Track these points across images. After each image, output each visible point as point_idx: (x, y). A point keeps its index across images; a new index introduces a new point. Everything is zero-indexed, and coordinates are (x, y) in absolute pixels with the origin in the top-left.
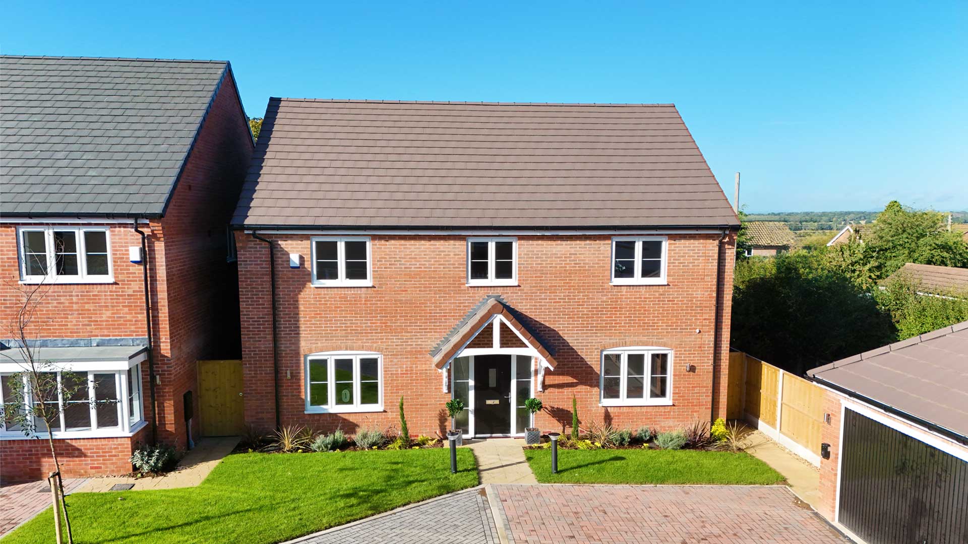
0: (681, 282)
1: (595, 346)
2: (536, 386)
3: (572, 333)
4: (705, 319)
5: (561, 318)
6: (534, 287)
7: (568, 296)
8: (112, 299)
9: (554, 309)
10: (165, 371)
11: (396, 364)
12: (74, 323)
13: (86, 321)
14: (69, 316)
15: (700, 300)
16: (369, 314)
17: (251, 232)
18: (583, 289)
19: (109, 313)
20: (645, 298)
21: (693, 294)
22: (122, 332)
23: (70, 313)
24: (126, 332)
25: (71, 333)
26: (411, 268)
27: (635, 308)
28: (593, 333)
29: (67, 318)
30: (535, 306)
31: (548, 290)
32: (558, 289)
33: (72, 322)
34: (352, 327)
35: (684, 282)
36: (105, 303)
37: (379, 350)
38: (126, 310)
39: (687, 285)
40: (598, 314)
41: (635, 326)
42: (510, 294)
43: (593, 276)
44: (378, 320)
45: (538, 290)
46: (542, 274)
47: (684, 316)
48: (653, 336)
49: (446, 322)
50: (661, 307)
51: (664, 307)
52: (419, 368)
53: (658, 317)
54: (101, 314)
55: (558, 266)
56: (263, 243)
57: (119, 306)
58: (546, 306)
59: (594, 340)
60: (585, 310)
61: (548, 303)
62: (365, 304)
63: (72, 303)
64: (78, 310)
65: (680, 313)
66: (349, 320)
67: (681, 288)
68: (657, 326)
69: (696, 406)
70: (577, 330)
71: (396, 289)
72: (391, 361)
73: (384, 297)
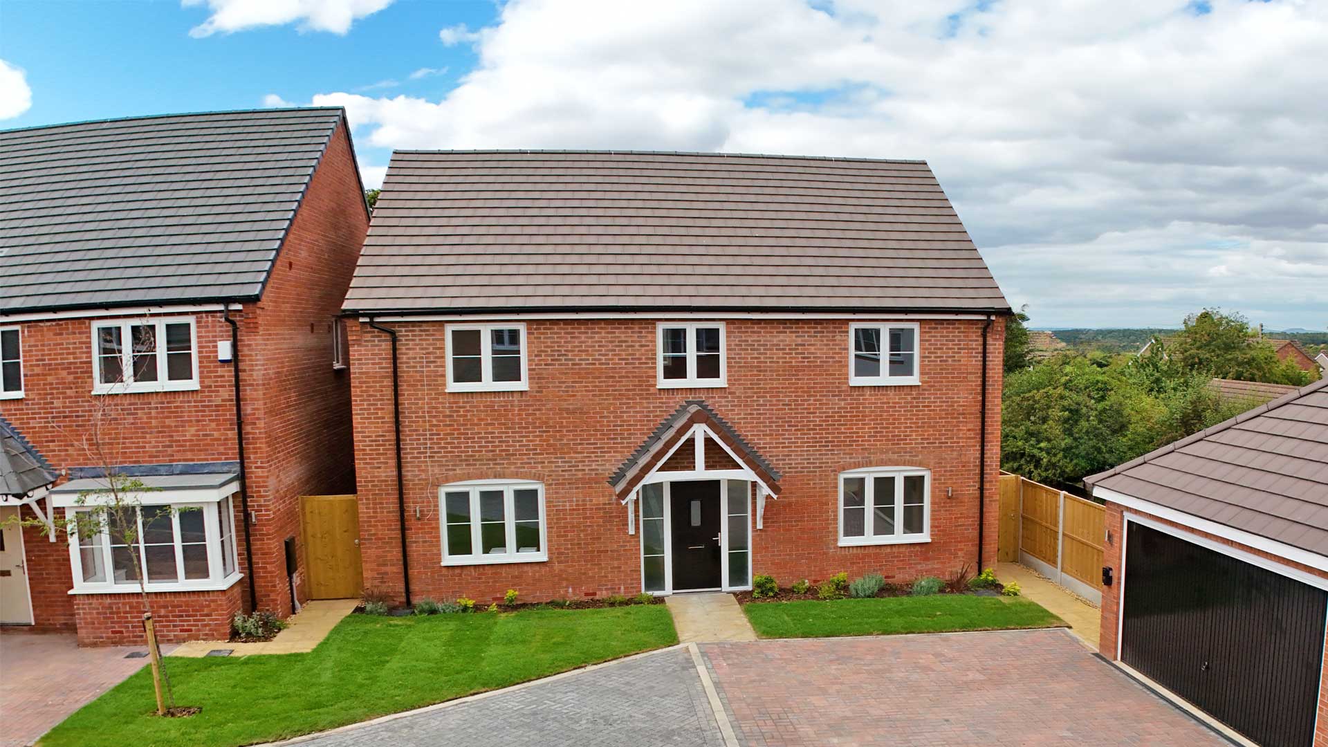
0: (938, 382)
1: (830, 467)
2: (754, 522)
3: (801, 451)
4: (969, 430)
5: (787, 430)
6: (749, 388)
7: (795, 400)
8: (196, 411)
9: (777, 418)
10: (261, 506)
11: (563, 497)
12: (153, 444)
13: (167, 441)
14: (148, 436)
15: (964, 406)
16: (525, 428)
17: (367, 320)
18: (814, 392)
19: (193, 430)
20: (894, 403)
21: (953, 398)
22: (209, 455)
23: (149, 431)
24: (213, 454)
25: (150, 457)
26: (581, 364)
27: (881, 416)
28: (828, 450)
29: (145, 438)
30: (751, 414)
31: (768, 392)
32: (782, 392)
33: (150, 443)
34: (502, 446)
35: (942, 382)
36: (189, 416)
37: (539, 477)
38: (213, 425)
39: (946, 386)
40: (834, 425)
41: (882, 440)
42: (717, 399)
43: (827, 375)
44: (537, 436)
45: (756, 393)
46: (760, 371)
47: (944, 426)
48: (905, 452)
49: (630, 438)
50: (915, 415)
51: (918, 415)
52: (594, 502)
53: (911, 427)
54: (186, 431)
55: (781, 361)
56: (383, 335)
57: (205, 421)
58: (766, 414)
59: (830, 459)
60: (818, 419)
61: (768, 410)
62: (519, 415)
63: (151, 418)
64: (157, 427)
65: (938, 422)
66: (498, 437)
67: (939, 390)
68: (910, 440)
69: (960, 542)
70: (807, 447)
71: (561, 393)
72: (557, 493)
73: (544, 405)
